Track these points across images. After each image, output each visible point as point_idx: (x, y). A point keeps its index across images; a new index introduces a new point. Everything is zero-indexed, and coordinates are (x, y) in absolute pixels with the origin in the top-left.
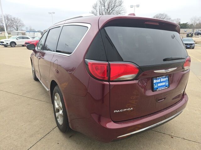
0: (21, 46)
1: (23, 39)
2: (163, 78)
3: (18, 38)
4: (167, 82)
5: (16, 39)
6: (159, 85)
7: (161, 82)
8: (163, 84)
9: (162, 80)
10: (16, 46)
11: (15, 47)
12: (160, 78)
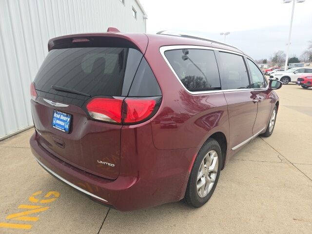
0: (295, 83)
1: (305, 72)
2: (64, 116)
3: (297, 71)
4: (67, 124)
5: (294, 72)
6: (58, 122)
7: (59, 119)
8: (62, 123)
9: (62, 118)
10: (289, 83)
11: (287, 84)
12: (61, 114)
